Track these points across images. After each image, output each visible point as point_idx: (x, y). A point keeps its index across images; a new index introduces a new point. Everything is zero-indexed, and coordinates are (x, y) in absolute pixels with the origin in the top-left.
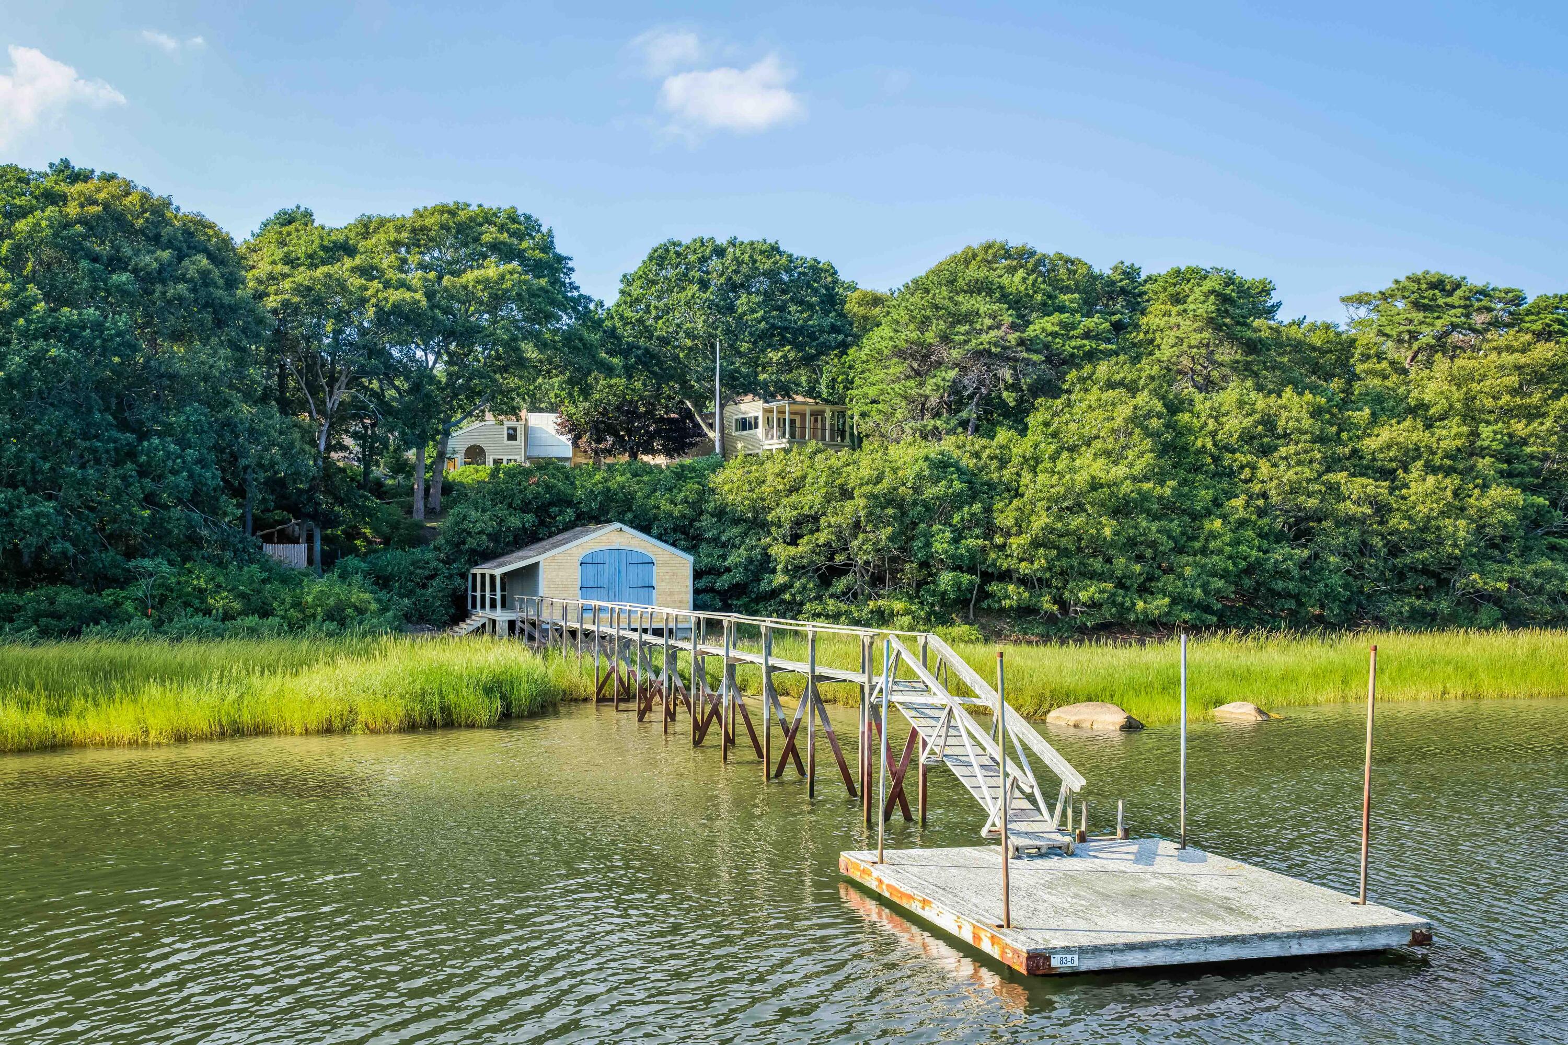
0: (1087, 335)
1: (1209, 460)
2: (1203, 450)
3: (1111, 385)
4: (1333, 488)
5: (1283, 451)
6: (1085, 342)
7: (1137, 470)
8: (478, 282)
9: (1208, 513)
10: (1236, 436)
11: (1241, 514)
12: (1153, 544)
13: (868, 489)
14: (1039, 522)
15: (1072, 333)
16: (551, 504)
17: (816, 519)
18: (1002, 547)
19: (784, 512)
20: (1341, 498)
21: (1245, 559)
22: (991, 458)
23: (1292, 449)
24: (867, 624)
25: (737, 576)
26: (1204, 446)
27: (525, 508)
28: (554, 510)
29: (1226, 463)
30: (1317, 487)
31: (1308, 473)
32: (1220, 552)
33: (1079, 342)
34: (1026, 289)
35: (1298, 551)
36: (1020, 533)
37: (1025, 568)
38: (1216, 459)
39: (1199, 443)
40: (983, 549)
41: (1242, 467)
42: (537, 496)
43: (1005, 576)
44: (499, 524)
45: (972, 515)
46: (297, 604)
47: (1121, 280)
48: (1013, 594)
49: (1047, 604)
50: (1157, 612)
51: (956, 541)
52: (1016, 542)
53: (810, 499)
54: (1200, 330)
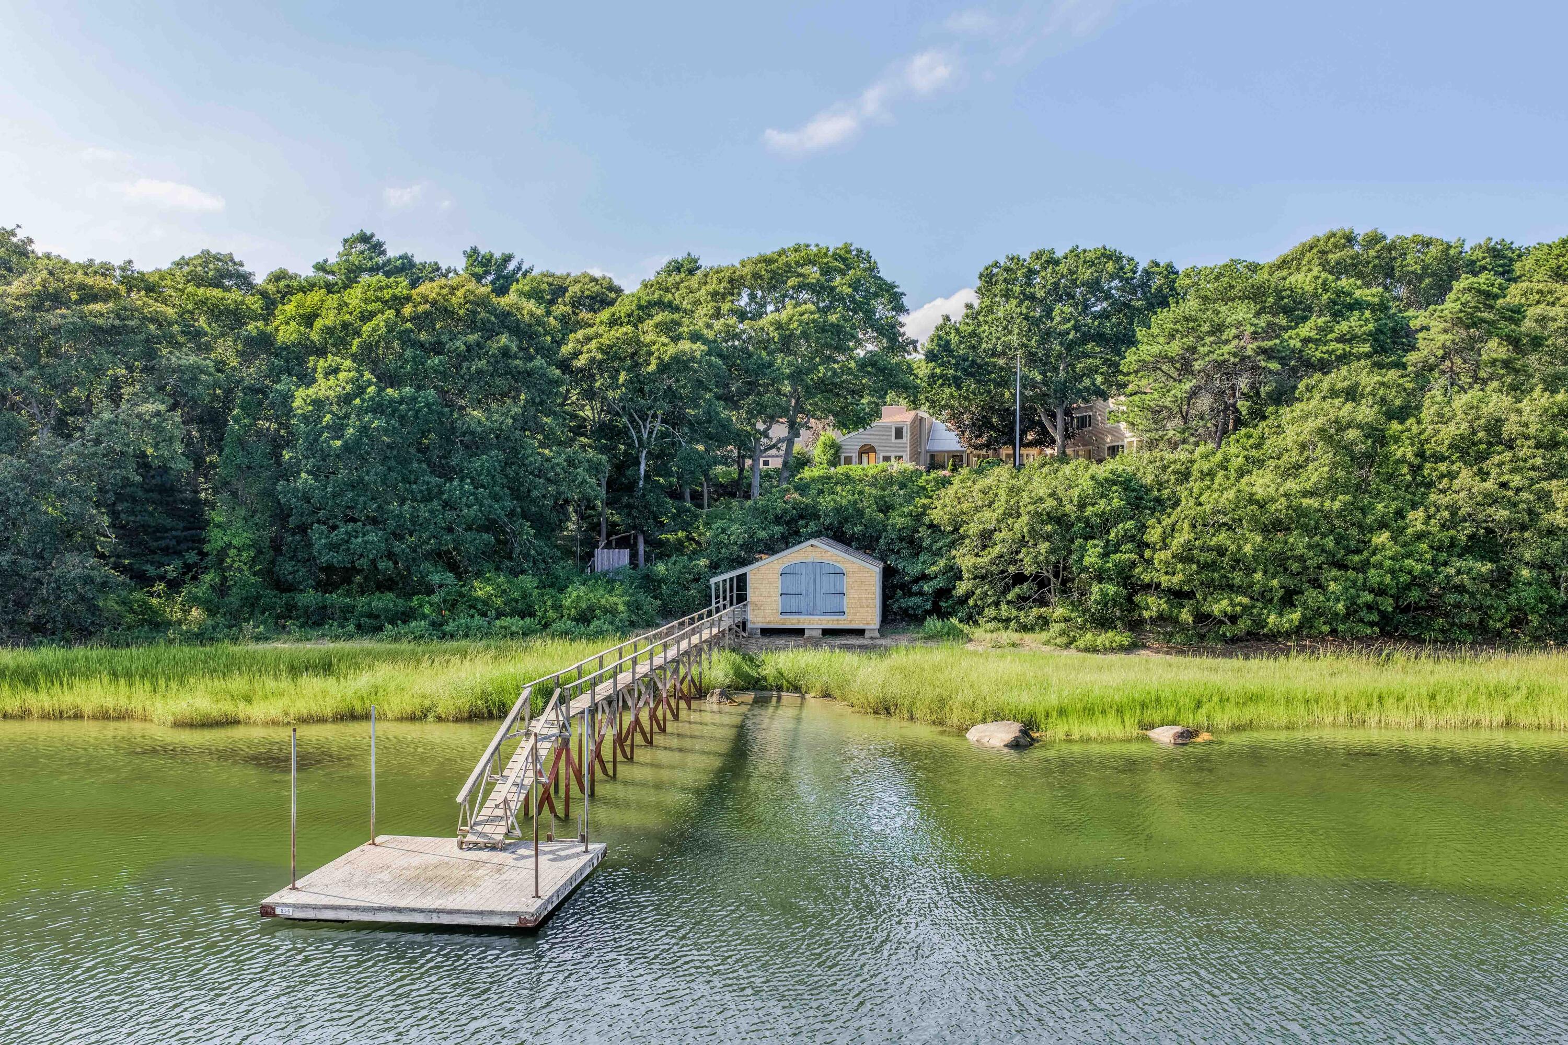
0: (1341, 339)
1: (1405, 470)
2: (1403, 460)
3: (1333, 393)
4: (1544, 497)
5: (1496, 458)
6: (1340, 346)
7: (1308, 485)
8: (772, 324)
9: (1383, 525)
10: (1447, 443)
11: (1420, 527)
12: (1301, 559)
13: (1031, 508)
14: (1183, 536)
15: (1329, 337)
16: (801, 517)
17: (992, 532)
18: (1150, 562)
19: (973, 528)
20: (1552, 507)
21: (1409, 573)
22: (1174, 472)
23: (1508, 455)
24: (1032, 630)
25: (939, 583)
26: (1404, 456)
27: (778, 520)
28: (801, 522)
29: (1426, 473)
30: (1525, 495)
31: (1517, 480)
32: (1379, 565)
33: (1333, 345)
34: (1316, 289)
35: (1479, 564)
36: (1165, 546)
37: (1165, 581)
38: (1416, 470)
39: (1399, 454)
40: (1134, 564)
41: (1443, 476)
42: (785, 511)
43: (1147, 587)
44: (751, 537)
45: (1126, 531)
46: (557, 607)
47: (1484, 258)
48: (1153, 605)
49: (1186, 616)
50: (1287, 625)
51: (1105, 555)
52: (1161, 556)
53: (989, 517)
54: (1445, 331)
